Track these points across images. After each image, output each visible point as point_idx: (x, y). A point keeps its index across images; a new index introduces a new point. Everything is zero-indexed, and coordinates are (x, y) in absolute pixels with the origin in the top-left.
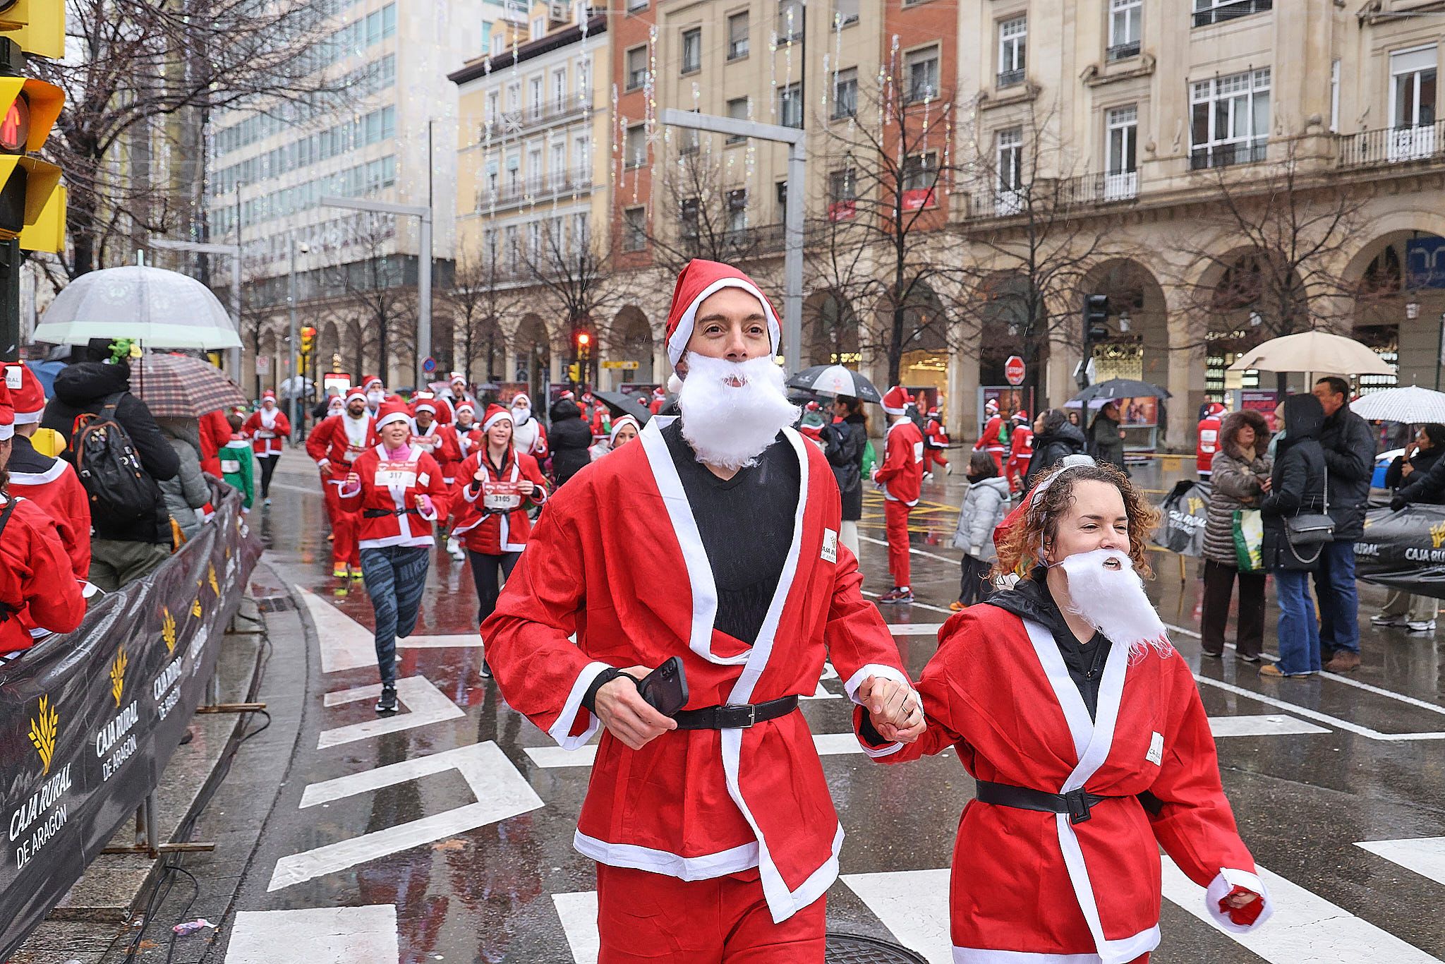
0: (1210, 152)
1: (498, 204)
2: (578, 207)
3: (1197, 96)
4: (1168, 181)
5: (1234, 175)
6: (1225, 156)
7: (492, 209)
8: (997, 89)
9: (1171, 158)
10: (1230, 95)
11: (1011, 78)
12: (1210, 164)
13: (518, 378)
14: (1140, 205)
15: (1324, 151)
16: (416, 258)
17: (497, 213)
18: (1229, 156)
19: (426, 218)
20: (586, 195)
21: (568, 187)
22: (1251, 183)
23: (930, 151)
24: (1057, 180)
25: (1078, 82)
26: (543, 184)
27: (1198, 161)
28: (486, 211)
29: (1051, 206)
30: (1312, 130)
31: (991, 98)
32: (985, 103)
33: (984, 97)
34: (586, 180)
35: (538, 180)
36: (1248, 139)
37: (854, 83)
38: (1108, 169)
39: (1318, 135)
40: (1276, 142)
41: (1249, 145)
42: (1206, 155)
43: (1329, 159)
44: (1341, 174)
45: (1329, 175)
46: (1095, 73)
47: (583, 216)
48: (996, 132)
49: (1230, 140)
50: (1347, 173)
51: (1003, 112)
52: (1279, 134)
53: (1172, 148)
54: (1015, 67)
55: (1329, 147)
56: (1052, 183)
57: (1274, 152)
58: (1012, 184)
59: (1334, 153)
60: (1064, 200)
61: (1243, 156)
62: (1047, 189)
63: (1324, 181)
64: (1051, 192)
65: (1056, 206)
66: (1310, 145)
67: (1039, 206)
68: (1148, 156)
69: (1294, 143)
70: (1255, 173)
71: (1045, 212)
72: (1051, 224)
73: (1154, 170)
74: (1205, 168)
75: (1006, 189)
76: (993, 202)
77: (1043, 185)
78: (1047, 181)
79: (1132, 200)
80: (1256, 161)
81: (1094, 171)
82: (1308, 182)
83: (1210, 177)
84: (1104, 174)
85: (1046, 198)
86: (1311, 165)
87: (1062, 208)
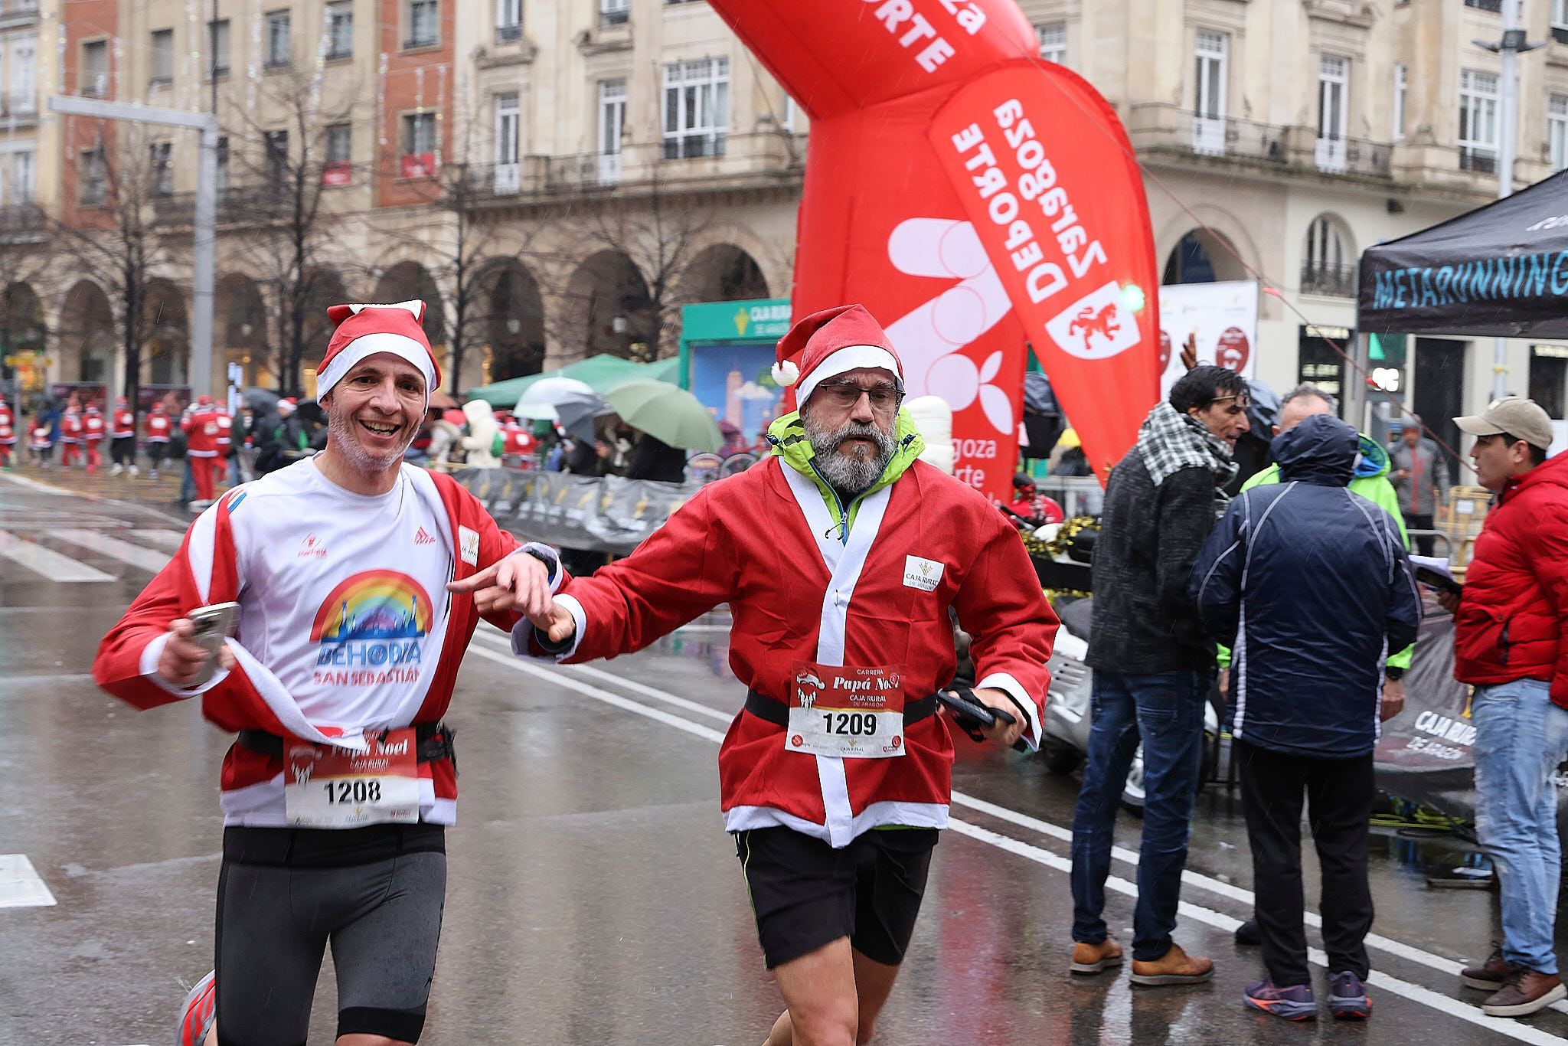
0: (680, 141)
2: (19, 143)
3: (671, 80)
4: (642, 170)
5: (705, 168)
6: (694, 147)
8: (496, 44)
9: (645, 145)
10: (697, 82)
11: (511, 34)
12: (681, 154)
14: (616, 194)
15: (775, 150)
18: (697, 149)
20: (28, 129)
21: (5, 114)
22: (712, 179)
23: (429, 110)
24: (548, 159)
25: (573, 48)
27: (670, 146)
29: (541, 186)
30: (763, 128)
31: (489, 56)
32: (485, 61)
33: (481, 54)
34: (29, 107)
36: (710, 131)
37: (350, 17)
38: (602, 148)
39: (768, 134)
40: (734, 137)
41: (712, 138)
42: (677, 145)
43: (780, 158)
44: (788, 176)
45: (781, 176)
46: (587, 37)
47: (26, 155)
48: (496, 95)
49: (696, 131)
50: (795, 175)
51: (502, 72)
52: (736, 128)
53: (646, 134)
54: (515, 21)
55: (780, 147)
56: (543, 162)
57: (731, 147)
58: (512, 157)
59: (785, 152)
60: (557, 180)
61: (709, 149)
62: (537, 168)
63: (774, 182)
64: (542, 171)
65: (548, 187)
66: (761, 143)
67: (529, 186)
68: (625, 140)
69: (747, 140)
70: (716, 169)
71: (535, 193)
72: (545, 207)
73: (631, 156)
74: (676, 157)
75: (505, 162)
76: (491, 177)
77: (532, 162)
78: (537, 158)
79: (613, 188)
80: (718, 155)
81: (586, 149)
82: (758, 182)
83: (679, 169)
84: (596, 154)
85: (536, 178)
86: (761, 164)
87: (552, 190)
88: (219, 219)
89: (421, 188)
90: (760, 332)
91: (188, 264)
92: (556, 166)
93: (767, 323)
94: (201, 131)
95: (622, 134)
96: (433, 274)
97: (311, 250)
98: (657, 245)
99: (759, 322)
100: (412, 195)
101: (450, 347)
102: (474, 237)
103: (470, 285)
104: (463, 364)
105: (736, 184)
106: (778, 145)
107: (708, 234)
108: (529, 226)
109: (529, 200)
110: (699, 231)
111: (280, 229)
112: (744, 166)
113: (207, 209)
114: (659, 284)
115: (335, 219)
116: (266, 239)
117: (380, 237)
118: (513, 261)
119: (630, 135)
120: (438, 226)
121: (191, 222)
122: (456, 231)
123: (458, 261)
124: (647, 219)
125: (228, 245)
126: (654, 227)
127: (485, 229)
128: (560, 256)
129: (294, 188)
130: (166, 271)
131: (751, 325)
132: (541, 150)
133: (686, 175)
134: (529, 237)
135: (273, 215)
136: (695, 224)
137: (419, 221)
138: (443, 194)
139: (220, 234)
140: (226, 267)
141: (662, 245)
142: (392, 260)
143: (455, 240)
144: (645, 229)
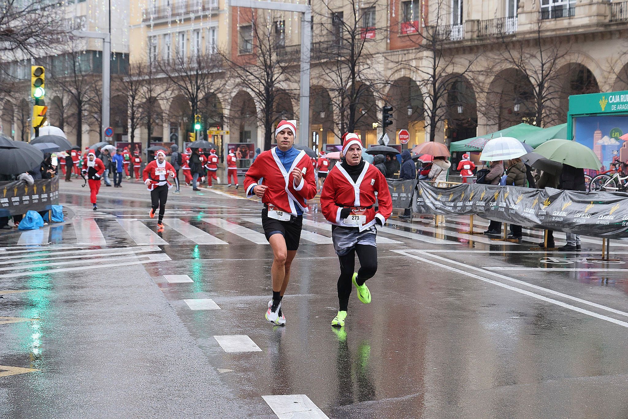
0: (550, 9)
1: (155, 19)
2: (210, 23)
4: (530, 25)
5: (564, 23)
6: (558, 12)
7: (152, 23)
9: (531, 12)
12: (550, 17)
13: (171, 139)
14: (514, 39)
15: (602, 12)
16: (101, 53)
17: (156, 25)
18: (559, 13)
19: (107, 40)
20: (214, 16)
21: (204, 9)
22: (567, 29)
24: (478, 21)
26: (187, 6)
27: (544, 13)
28: (148, 23)
29: (475, 36)
34: (216, 5)
35: (184, 4)
36: (566, 3)
38: (507, 15)
40: (579, 6)
41: (568, 7)
42: (548, 11)
43: (605, 16)
44: (610, 25)
45: (606, 25)
47: (213, 29)
49: (560, 3)
50: (614, 25)
52: (581, 2)
53: (532, 6)
55: (605, 10)
56: (476, 22)
57: (578, 11)
58: (459, 22)
59: (608, 13)
60: (483, 32)
61: (566, 13)
62: (473, 26)
63: (602, 29)
64: (476, 28)
65: (478, 36)
66: (594, 8)
67: (468, 36)
68: (520, 10)
69: (587, 7)
70: (570, 23)
71: (471, 40)
72: (477, 47)
73: (523, 18)
74: (548, 18)
75: (455, 24)
76: (448, 33)
77: (470, 23)
78: (473, 21)
79: (514, 35)
80: (571, 16)
81: (499, 16)
82: (593, 29)
83: (550, 24)
84: (504, 18)
85: (472, 31)
86: (594, 20)
87: (481, 37)
88: (312, 58)
89: (414, 39)
90: (614, 108)
91: (296, 82)
92: (483, 25)
93: (617, 104)
94: (303, 13)
95: (518, 8)
96: (418, 83)
97: (359, 72)
98: (541, 65)
99: (613, 104)
100: (409, 43)
101: (428, 121)
102: (441, 63)
103: (439, 89)
104: (436, 130)
105: (580, 30)
106: (604, 9)
107: (567, 58)
108: (471, 57)
109: (469, 43)
110: (563, 56)
111: (343, 62)
112: (586, 21)
113: (306, 53)
114: (541, 85)
115: (370, 56)
116: (335, 68)
117: (391, 65)
118: (461, 76)
119: (523, 7)
120: (421, 58)
121: (299, 59)
122: (432, 60)
123: (434, 76)
124: (535, 51)
125: (316, 71)
126: (538, 55)
127: (447, 59)
128: (487, 72)
129: (350, 41)
130: (284, 86)
131: (609, 105)
132: (474, 17)
133: (554, 28)
134: (471, 63)
135: (339, 55)
136: (560, 53)
137: (412, 56)
138: (424, 42)
139: (312, 66)
140: (315, 82)
141: (543, 65)
142: (397, 76)
143: (431, 65)
144: (533, 56)
